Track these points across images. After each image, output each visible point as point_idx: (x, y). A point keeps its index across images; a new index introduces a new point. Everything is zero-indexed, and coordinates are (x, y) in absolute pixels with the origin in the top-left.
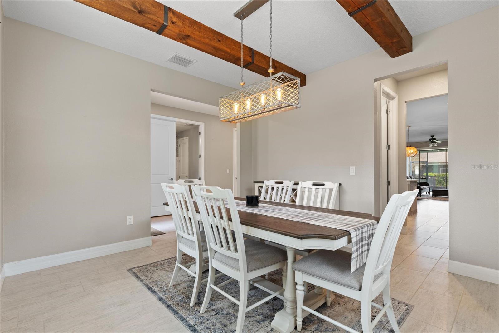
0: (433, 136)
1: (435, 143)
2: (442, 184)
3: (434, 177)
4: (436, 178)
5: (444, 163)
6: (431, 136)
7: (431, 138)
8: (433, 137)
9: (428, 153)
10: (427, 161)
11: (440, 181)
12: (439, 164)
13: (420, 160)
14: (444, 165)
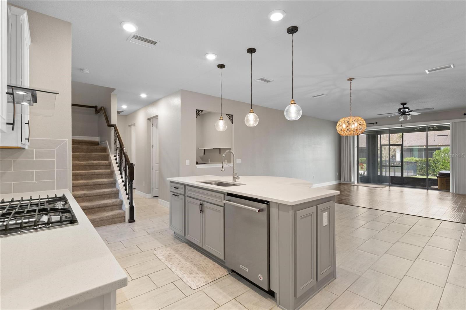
0: (405, 104)
1: (408, 114)
2: (424, 171)
3: (415, 163)
4: (417, 164)
5: (425, 146)
6: (402, 104)
7: (402, 106)
8: (405, 106)
9: (381, 135)
10: (401, 143)
11: (422, 168)
12: (419, 147)
13: (360, 144)
14: (425, 149)
